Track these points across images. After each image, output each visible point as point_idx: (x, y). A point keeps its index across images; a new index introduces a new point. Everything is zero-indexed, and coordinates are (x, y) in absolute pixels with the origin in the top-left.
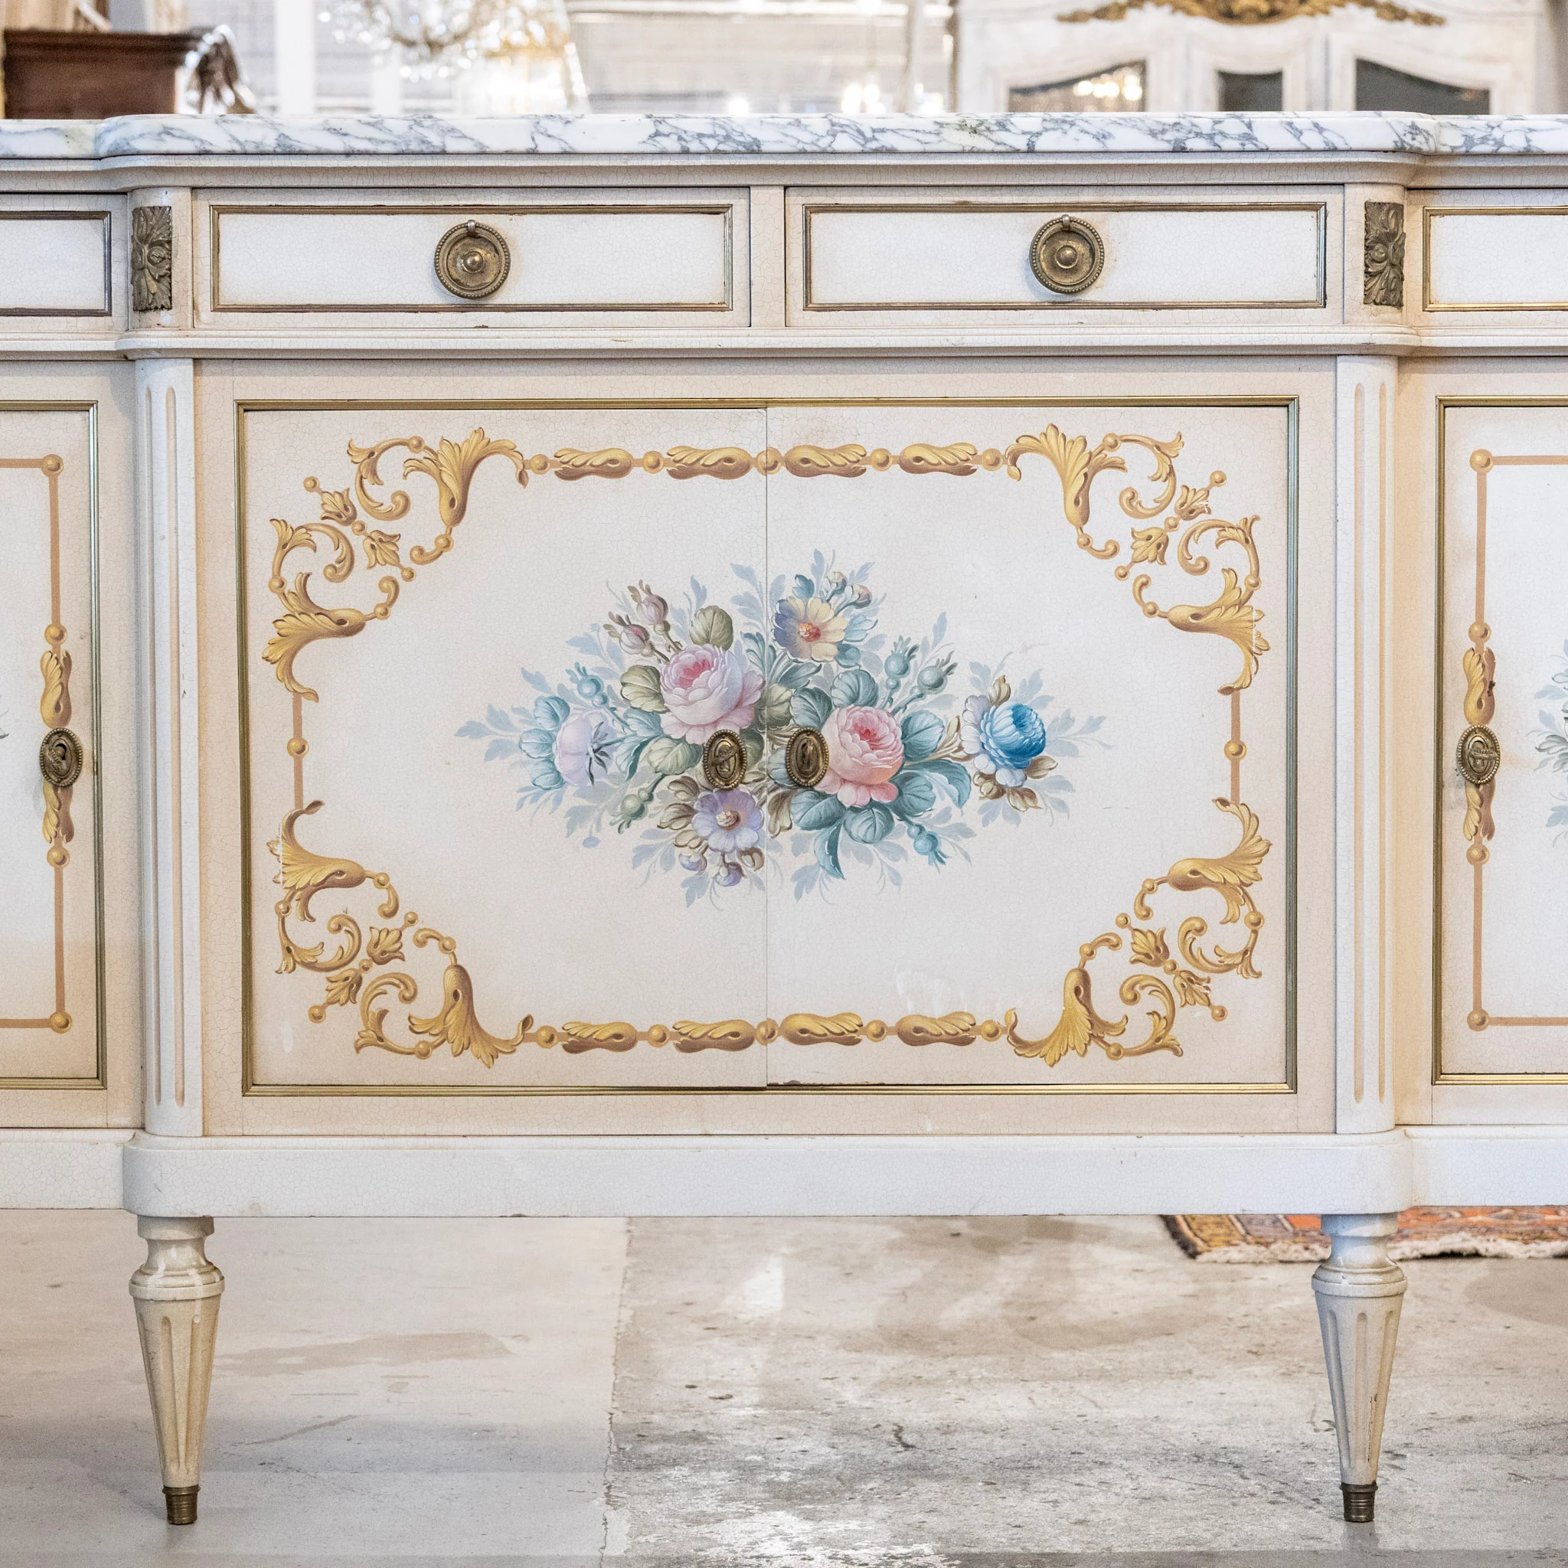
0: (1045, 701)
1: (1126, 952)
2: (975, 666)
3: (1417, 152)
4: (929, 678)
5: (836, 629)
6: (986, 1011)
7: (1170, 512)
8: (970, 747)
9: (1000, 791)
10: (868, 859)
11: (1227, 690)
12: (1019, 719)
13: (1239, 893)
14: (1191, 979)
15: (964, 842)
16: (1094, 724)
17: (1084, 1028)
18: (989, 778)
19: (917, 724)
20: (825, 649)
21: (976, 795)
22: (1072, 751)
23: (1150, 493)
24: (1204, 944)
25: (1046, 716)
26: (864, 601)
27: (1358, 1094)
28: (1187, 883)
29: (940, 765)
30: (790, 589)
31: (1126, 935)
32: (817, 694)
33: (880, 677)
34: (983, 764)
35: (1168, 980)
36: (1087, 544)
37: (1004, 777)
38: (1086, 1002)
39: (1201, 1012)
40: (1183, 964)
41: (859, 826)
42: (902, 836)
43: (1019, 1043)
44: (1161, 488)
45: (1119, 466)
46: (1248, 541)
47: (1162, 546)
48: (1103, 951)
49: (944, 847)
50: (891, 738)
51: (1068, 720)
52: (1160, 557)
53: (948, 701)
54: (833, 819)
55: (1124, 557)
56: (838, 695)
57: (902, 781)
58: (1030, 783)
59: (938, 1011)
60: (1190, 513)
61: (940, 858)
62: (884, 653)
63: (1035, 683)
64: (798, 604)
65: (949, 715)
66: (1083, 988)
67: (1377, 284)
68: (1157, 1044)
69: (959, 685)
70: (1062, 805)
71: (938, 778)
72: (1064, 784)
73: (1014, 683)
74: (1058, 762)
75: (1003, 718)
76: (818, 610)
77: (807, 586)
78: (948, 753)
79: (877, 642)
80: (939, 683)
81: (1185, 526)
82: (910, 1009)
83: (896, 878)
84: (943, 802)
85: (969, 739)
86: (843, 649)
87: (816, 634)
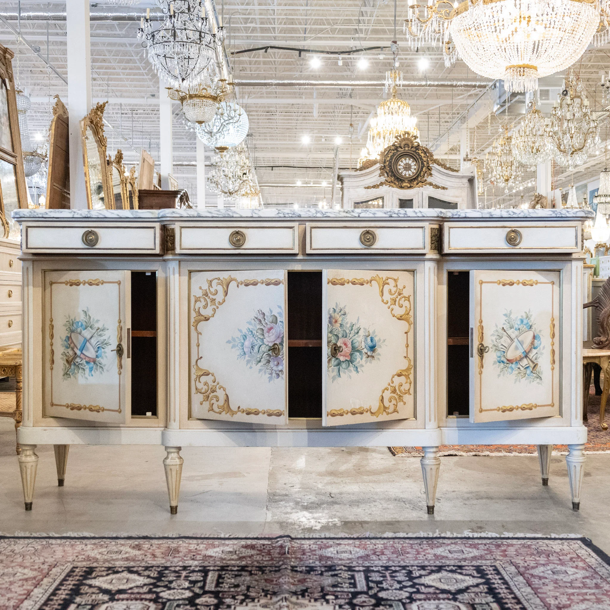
0: (376, 336)
1: (389, 391)
2: (364, 329)
3: (442, 217)
4: (356, 331)
5: (340, 320)
6: (366, 407)
7: (397, 294)
8: (363, 347)
9: (368, 356)
10: (345, 373)
11: (406, 333)
12: (372, 340)
13: (407, 377)
14: (400, 396)
15: (362, 368)
16: (384, 341)
17: (382, 408)
18: (366, 353)
19: (354, 342)
20: (338, 325)
21: (365, 356)
22: (380, 347)
23: (394, 290)
24: (402, 388)
25: (376, 339)
26: (345, 314)
27: (430, 420)
28: (399, 375)
29: (358, 351)
30: (331, 311)
31: (389, 387)
32: (336, 335)
33: (348, 331)
34: (365, 350)
35: (396, 396)
36: (383, 301)
37: (369, 353)
38: (383, 403)
39: (402, 403)
40: (399, 393)
41: (344, 365)
42: (352, 368)
43: (372, 413)
44: (395, 288)
45: (388, 284)
46: (409, 301)
47: (395, 301)
48: (386, 391)
49: (359, 370)
50: (350, 345)
51: (380, 340)
52: (395, 304)
53: (359, 336)
54: (339, 364)
55: (389, 304)
56: (340, 336)
57: (351, 355)
58: (374, 354)
59: (358, 407)
60: (400, 294)
61: (358, 372)
62: (348, 326)
63: (374, 332)
64: (333, 315)
65: (359, 339)
66: (382, 400)
67: (433, 245)
68: (395, 411)
69: (361, 333)
70: (379, 359)
71: (358, 354)
72: (379, 354)
73: (371, 332)
74: (379, 350)
75: (369, 339)
76: (337, 316)
77: (335, 310)
78: (359, 348)
79: (347, 323)
80: (358, 332)
81: (399, 297)
82: (353, 407)
83: (350, 377)
84: (359, 359)
85: (363, 345)
86: (341, 325)
87: (336, 322)
